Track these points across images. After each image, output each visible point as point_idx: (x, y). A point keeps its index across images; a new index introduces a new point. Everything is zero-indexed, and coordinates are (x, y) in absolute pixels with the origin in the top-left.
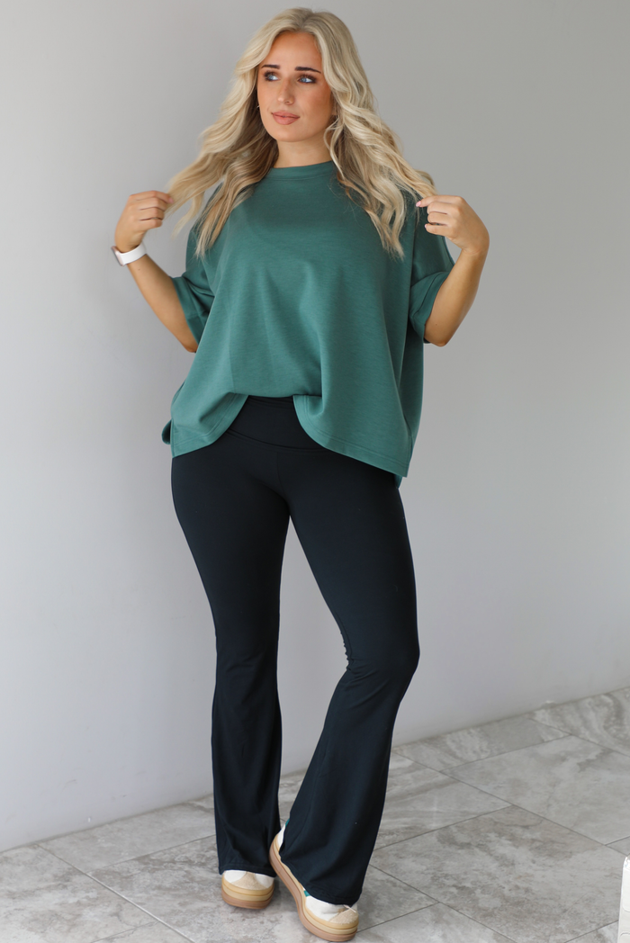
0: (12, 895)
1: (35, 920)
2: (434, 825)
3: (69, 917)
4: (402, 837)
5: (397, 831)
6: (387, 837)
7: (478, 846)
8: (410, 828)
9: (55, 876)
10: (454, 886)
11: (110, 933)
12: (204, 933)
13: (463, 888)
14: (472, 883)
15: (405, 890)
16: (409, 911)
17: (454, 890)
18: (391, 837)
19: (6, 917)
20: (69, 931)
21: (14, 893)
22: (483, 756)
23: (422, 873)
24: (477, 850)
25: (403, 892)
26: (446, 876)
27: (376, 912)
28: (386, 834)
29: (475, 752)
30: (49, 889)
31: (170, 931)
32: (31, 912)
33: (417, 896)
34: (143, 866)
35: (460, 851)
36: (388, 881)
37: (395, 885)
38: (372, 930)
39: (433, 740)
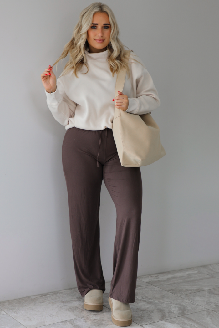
0: (63, 302)
1: (71, 309)
2: (206, 289)
4: (195, 291)
5: (193, 290)
6: (189, 291)
8: (198, 289)
9: (77, 297)
10: (214, 305)
13: (217, 306)
15: (197, 305)
16: (198, 311)
17: (214, 306)
18: (191, 291)
19: (61, 307)
20: (81, 312)
21: (64, 301)
23: (202, 301)
25: (196, 306)
26: (211, 302)
27: (187, 311)
30: (75, 301)
32: (69, 307)
33: (201, 307)
34: (106, 296)
35: (215, 296)
36: (190, 303)
37: (193, 304)
38: (186, 316)
39: (204, 266)
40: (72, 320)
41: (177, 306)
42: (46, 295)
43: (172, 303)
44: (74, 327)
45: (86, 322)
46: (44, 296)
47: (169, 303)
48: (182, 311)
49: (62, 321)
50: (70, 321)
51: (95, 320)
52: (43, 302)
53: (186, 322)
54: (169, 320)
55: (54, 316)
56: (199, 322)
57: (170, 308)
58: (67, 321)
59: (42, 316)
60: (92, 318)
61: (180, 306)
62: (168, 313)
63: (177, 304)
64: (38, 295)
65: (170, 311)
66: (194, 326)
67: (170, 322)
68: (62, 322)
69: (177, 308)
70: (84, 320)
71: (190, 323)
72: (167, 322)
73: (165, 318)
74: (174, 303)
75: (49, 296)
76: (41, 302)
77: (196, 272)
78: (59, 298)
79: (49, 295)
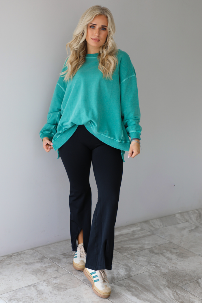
0: (27, 264)
1: (34, 271)
2: (146, 247)
3: (43, 271)
4: (138, 250)
5: (137, 248)
6: (134, 250)
7: (161, 254)
8: (141, 248)
9: (39, 258)
10: (154, 265)
11: (55, 276)
12: (82, 277)
13: (157, 266)
14: (159, 265)
15: (140, 266)
16: (141, 272)
17: (154, 267)
18: (135, 250)
19: (25, 270)
20: (43, 275)
21: (27, 263)
22: (161, 227)
23: (145, 261)
24: (160, 255)
25: (139, 267)
26: (152, 262)
27: (132, 272)
28: (133, 249)
29: (158, 226)
30: (37, 262)
31: (72, 276)
32: (32, 269)
33: (144, 268)
34: (64, 256)
35: (155, 255)
36: (135, 263)
37: (137, 265)
38: (131, 278)
39: (146, 222)
40: (35, 285)
41: (124, 267)
42: (11, 256)
43: (119, 263)
44: (38, 292)
45: (47, 286)
46: (9, 257)
47: (117, 263)
48: (128, 273)
49: (27, 285)
50: (34, 286)
51: (55, 283)
52: (10, 264)
53: (131, 285)
54: (117, 283)
55: (19, 280)
56: (142, 284)
57: (118, 269)
58: (31, 285)
59: (9, 280)
60: (52, 282)
61: (126, 267)
62: (117, 274)
63: (123, 265)
64: (5, 256)
65: (118, 273)
66: (138, 289)
67: (118, 285)
68: (27, 287)
69: (124, 269)
70: (46, 284)
71: (135, 286)
72: (116, 285)
73: (114, 280)
74: (121, 264)
75: (14, 257)
76: (7, 264)
77: (139, 228)
78: (23, 259)
79: (14, 255)
